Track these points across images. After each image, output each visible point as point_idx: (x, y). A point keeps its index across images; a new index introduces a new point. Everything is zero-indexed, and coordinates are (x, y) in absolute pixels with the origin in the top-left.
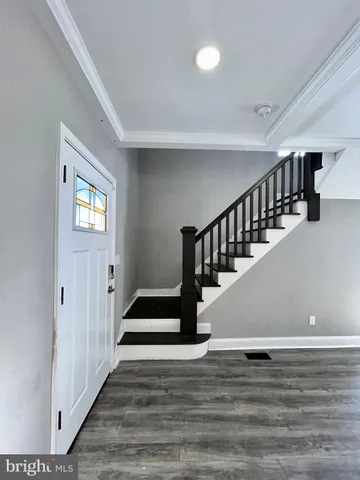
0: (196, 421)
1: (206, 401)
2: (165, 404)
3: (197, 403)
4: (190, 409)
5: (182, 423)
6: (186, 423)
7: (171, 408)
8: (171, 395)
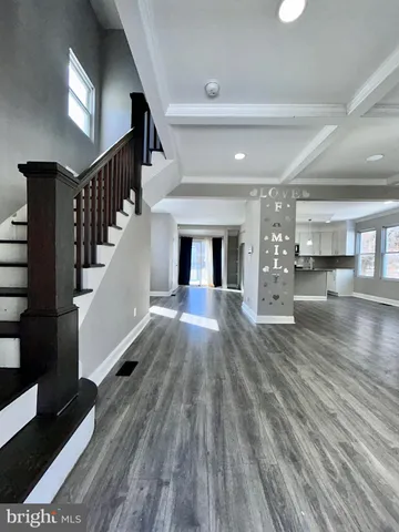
0: (224, 442)
1: (192, 428)
2: (194, 485)
3: (194, 437)
4: (205, 447)
5: (228, 459)
6: (228, 454)
7: (204, 475)
8: (175, 475)
